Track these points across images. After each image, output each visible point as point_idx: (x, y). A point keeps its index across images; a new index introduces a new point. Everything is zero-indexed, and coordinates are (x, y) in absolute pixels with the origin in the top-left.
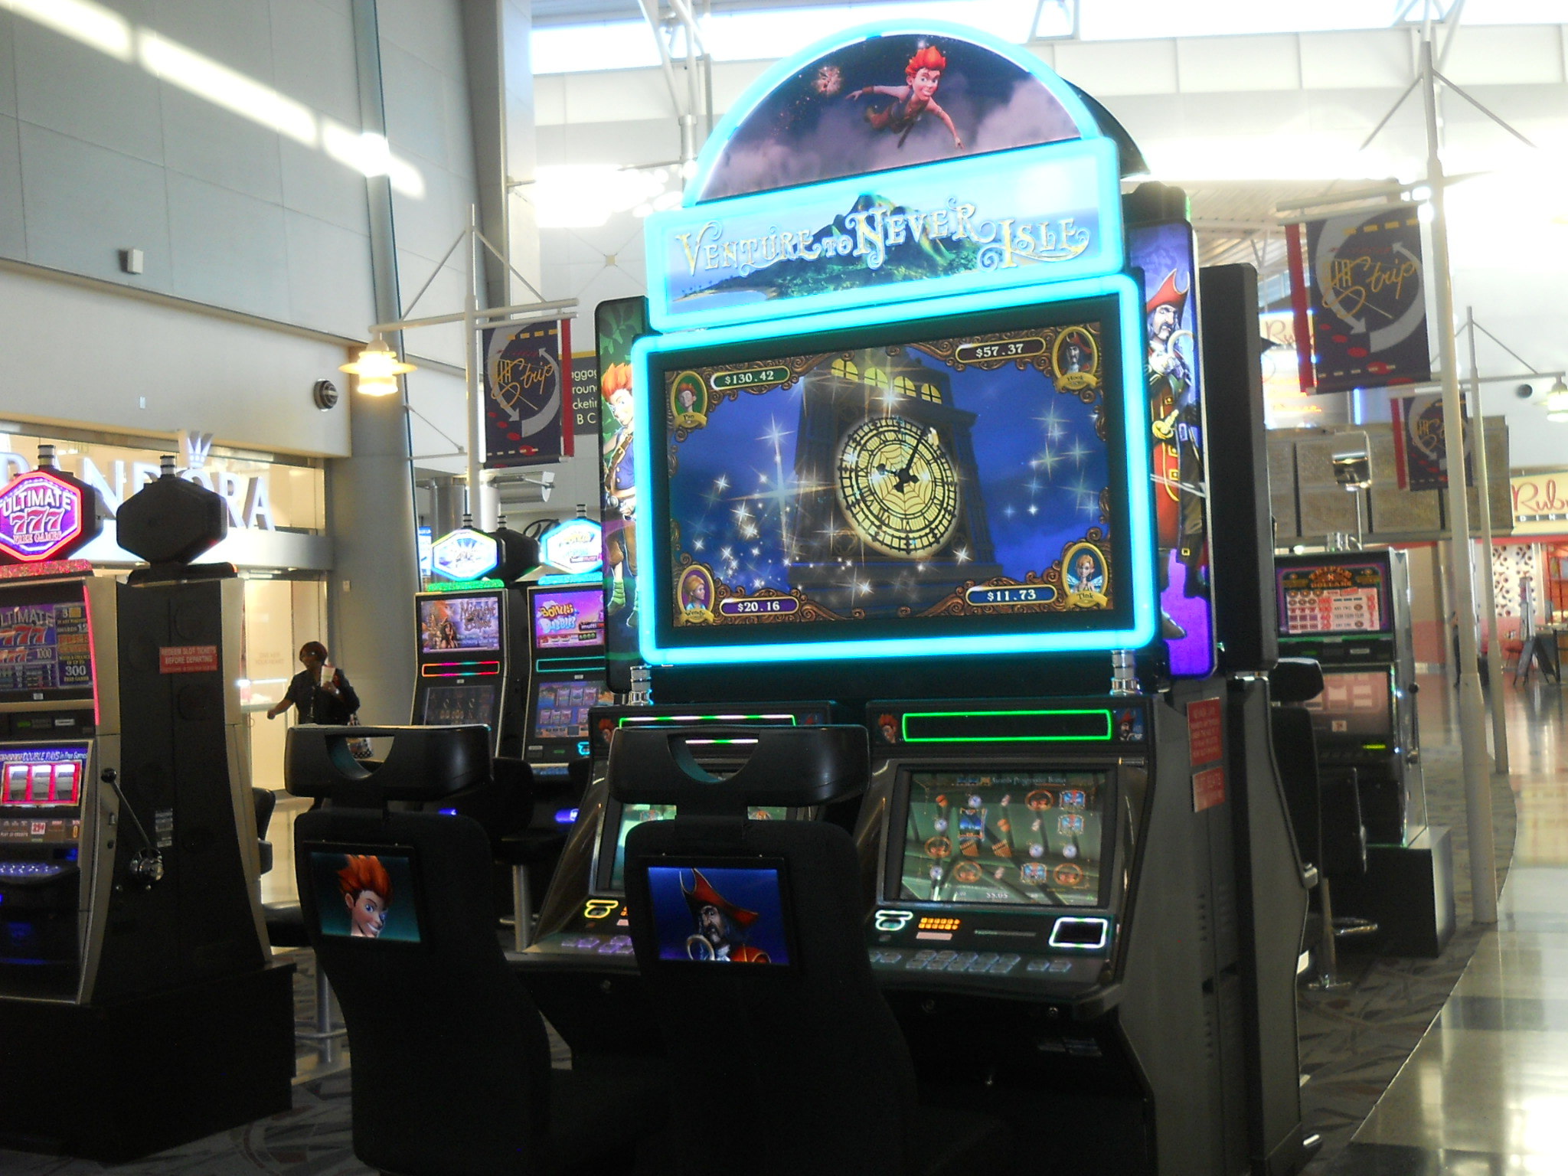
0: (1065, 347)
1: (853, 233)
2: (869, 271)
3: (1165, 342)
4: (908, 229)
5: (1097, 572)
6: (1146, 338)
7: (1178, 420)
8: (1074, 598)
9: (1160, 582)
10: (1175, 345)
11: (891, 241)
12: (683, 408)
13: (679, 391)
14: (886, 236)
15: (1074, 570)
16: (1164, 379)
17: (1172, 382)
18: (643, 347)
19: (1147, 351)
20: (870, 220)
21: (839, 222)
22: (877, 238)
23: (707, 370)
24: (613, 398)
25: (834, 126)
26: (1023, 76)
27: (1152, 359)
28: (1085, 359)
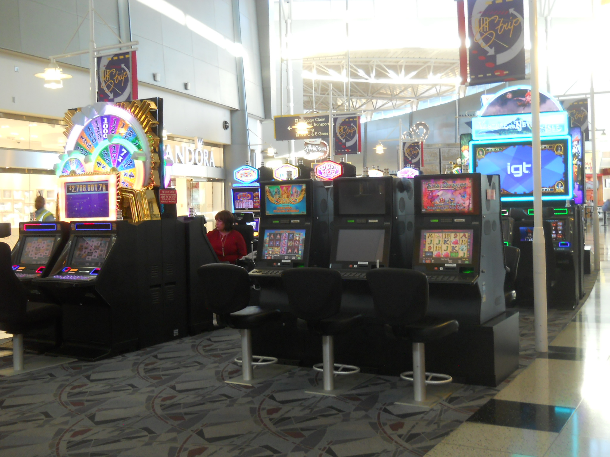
0: (557, 147)
1: (515, 125)
2: (518, 132)
3: (575, 147)
4: (526, 125)
5: (562, 186)
6: (572, 146)
7: (577, 161)
8: (557, 191)
9: (574, 188)
10: (577, 148)
11: (523, 126)
12: (479, 155)
13: (479, 152)
14: (522, 125)
15: (558, 186)
16: (575, 154)
17: (577, 154)
18: (471, 143)
19: (572, 148)
20: (519, 123)
21: (513, 123)
22: (520, 126)
23: (485, 148)
24: (464, 152)
25: (510, 105)
26: (549, 99)
27: (573, 150)
28: (561, 150)
